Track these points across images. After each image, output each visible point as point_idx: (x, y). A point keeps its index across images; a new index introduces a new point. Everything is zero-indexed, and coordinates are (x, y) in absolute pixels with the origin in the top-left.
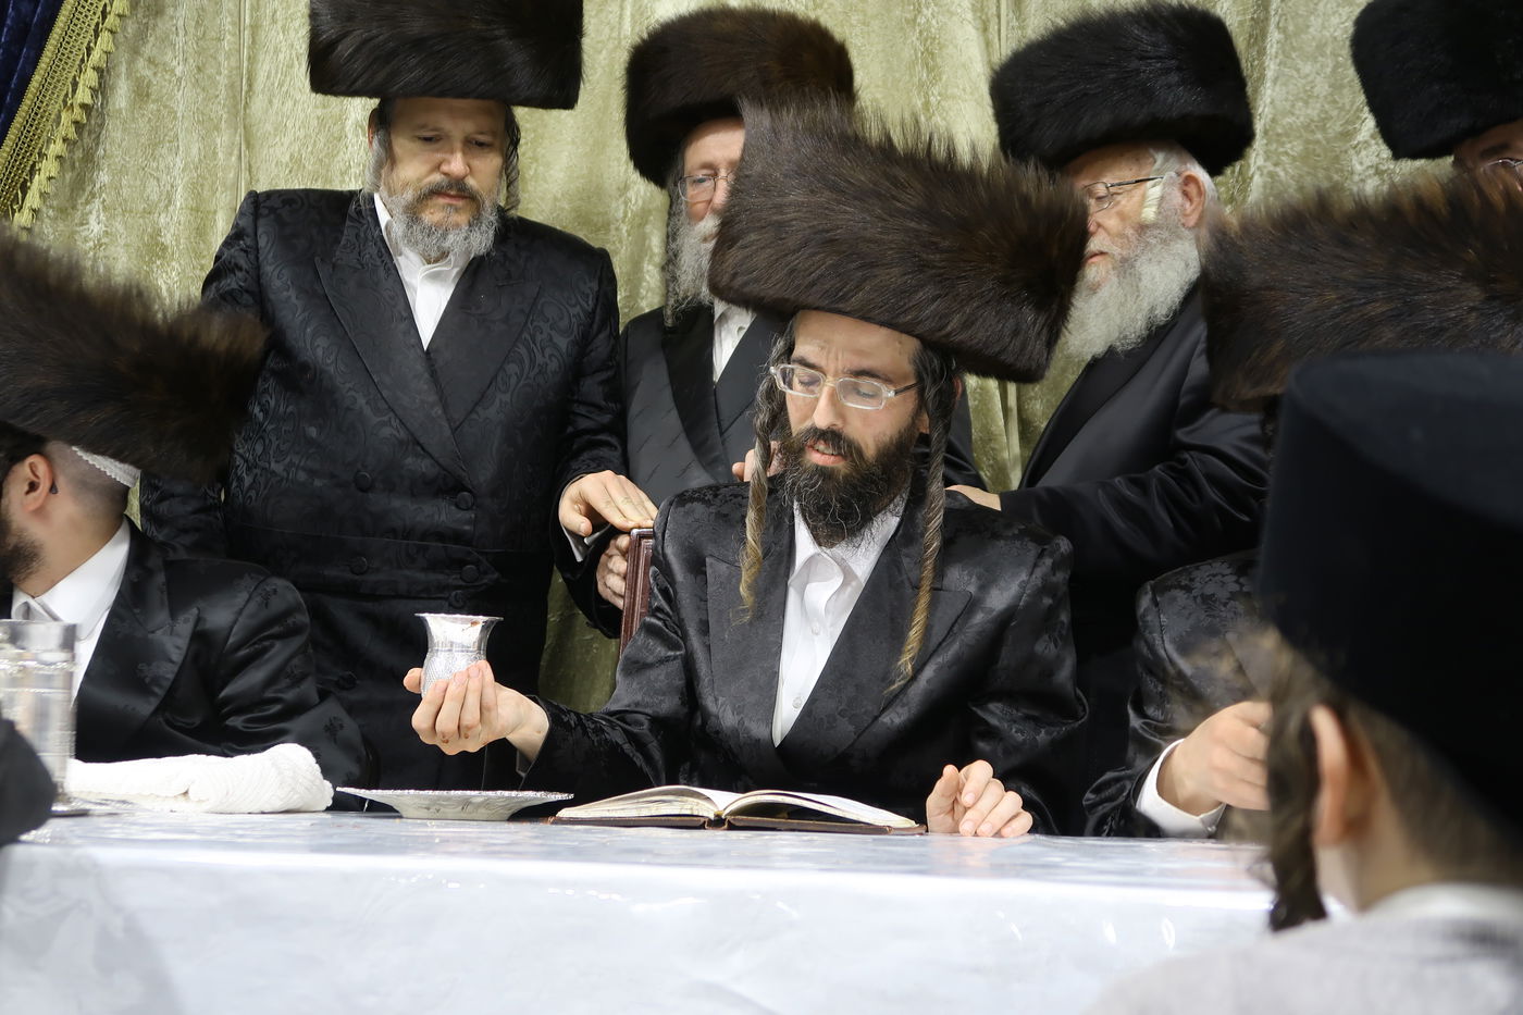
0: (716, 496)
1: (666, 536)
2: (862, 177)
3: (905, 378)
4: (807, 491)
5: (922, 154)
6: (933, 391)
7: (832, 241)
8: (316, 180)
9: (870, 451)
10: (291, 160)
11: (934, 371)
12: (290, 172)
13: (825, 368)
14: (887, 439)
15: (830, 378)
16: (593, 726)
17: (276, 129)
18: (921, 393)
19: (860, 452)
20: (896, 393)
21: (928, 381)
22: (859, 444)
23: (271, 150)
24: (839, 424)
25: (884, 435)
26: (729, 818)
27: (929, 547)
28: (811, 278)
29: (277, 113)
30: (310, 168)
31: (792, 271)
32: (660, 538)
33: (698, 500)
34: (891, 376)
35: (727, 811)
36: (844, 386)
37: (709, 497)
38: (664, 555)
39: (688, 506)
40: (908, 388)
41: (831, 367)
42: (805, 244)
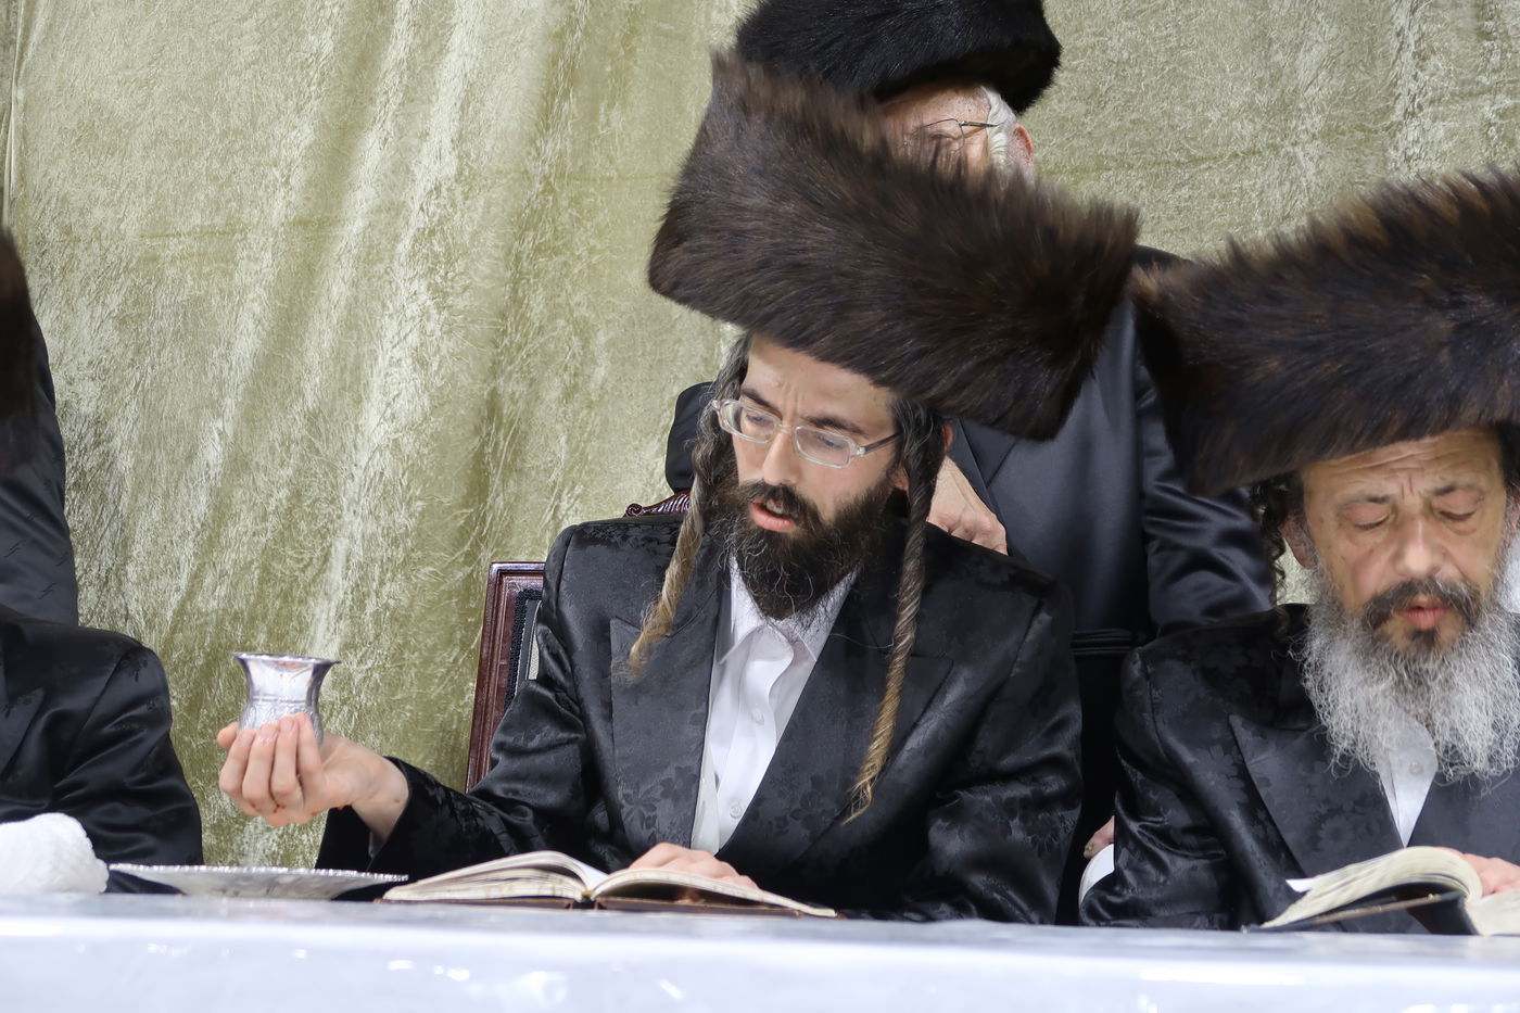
0: (625, 538)
1: (562, 588)
2: (844, 189)
3: (881, 427)
4: (750, 556)
5: (924, 167)
6: (916, 446)
7: (798, 266)
8: (112, 154)
9: (828, 511)
10: (79, 128)
11: (918, 421)
12: (78, 141)
13: (781, 409)
14: (851, 500)
15: (786, 424)
16: (463, 808)
17: (60, 89)
18: (900, 447)
19: (815, 516)
20: (867, 449)
21: (909, 434)
22: (815, 506)
23: (53, 114)
24: (793, 480)
25: (848, 494)
26: (599, 900)
27: (900, 640)
28: (767, 310)
29: (62, 70)
30: (105, 138)
31: (747, 296)
32: (554, 589)
33: (602, 541)
34: (862, 426)
35: (598, 891)
36: (802, 434)
37: (617, 539)
38: (560, 614)
39: (591, 549)
40: (883, 442)
41: (787, 410)
42: (765, 264)
